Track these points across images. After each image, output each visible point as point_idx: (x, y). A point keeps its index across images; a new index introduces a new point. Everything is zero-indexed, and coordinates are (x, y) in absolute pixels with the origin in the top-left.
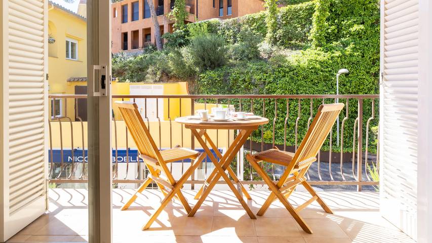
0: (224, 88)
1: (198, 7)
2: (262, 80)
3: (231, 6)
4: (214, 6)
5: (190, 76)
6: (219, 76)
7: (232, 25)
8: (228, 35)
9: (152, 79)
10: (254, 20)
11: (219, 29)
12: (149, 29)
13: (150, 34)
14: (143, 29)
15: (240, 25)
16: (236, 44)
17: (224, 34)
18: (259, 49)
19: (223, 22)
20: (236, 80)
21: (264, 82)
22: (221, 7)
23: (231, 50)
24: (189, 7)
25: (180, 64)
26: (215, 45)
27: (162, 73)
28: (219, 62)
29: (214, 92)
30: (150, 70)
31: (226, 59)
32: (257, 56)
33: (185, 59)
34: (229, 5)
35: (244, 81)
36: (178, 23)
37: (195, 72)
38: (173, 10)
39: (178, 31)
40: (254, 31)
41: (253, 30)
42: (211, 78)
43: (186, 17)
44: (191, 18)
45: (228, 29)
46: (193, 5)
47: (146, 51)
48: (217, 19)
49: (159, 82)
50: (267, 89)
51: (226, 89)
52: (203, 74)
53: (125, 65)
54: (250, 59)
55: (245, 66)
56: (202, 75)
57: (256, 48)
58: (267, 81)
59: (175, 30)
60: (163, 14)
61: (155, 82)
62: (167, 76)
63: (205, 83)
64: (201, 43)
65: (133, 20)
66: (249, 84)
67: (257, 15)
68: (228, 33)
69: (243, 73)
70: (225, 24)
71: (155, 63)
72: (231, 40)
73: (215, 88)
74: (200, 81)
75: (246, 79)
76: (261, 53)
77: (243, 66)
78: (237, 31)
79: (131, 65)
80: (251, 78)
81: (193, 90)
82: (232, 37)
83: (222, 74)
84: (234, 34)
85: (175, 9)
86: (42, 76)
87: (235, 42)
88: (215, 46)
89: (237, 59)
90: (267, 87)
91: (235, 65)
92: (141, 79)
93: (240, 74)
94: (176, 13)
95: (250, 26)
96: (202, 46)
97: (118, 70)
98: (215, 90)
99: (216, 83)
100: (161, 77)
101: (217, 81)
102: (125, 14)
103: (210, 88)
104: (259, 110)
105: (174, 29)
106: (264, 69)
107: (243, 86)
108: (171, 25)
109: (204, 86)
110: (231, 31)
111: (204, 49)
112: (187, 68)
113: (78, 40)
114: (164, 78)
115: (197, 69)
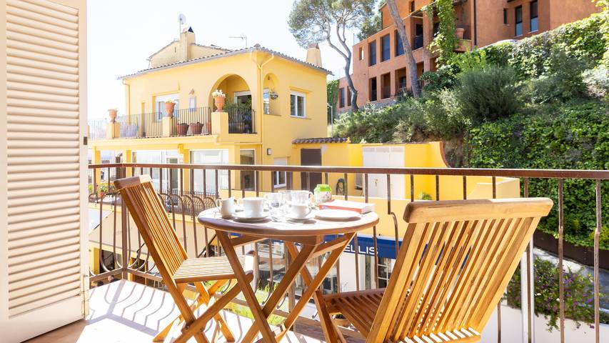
0: (513, 150)
1: (477, 27)
2: (589, 135)
3: (537, 17)
4: (505, 22)
5: (456, 132)
6: (504, 131)
7: (535, 46)
8: (526, 63)
9: (402, 138)
10: (577, 32)
11: (511, 56)
12: (404, 70)
13: (405, 77)
14: (396, 71)
15: (549, 45)
16: (542, 77)
17: (519, 63)
18: (586, 81)
19: (518, 45)
20: (535, 137)
21: (594, 140)
22: (517, 22)
23: (530, 86)
24: (462, 29)
25: (440, 115)
26: (499, 82)
27: (416, 130)
28: (505, 108)
29: (495, 156)
30: (399, 126)
31: (519, 102)
32: (581, 93)
33: (446, 108)
34: (533, 14)
35: (552, 137)
36: (444, 56)
37: (465, 126)
38: (436, 39)
39: (443, 67)
40: (577, 52)
41: (576, 49)
42: (490, 134)
43: (456, 45)
44: (466, 45)
45: (528, 55)
46: (469, 26)
47: (400, 99)
48: (509, 40)
49: (411, 141)
50: (598, 151)
51: (517, 151)
52: (477, 128)
53: (370, 120)
54: (565, 100)
55: (553, 111)
56: (474, 130)
57: (579, 80)
58: (599, 136)
59: (440, 66)
60: (422, 45)
61: (407, 141)
62: (421, 134)
63: (480, 142)
64: (471, 81)
65: (383, 60)
66: (562, 142)
67: (584, 23)
68: (526, 60)
69: (549, 124)
70: (521, 47)
71: (407, 116)
72: (532, 71)
73: (496, 150)
74: (471, 139)
75: (556, 134)
76: (590, 87)
77: (550, 112)
78: (543, 55)
79: (376, 120)
80: (564, 133)
81: (461, 154)
82: (534, 66)
83: (509, 128)
84: (538, 60)
85: (439, 37)
86: (78, 140)
87: (540, 73)
88: (497, 83)
89: (541, 101)
90: (598, 148)
91: (535, 111)
92: (388, 139)
93: (544, 126)
94: (441, 42)
95: (569, 44)
96: (474, 86)
97: (360, 127)
98: (497, 153)
99: (499, 143)
100: (414, 135)
101: (499, 139)
102: (373, 54)
103: (487, 151)
104: (583, 187)
105: (437, 66)
106: (594, 115)
107: (548, 147)
108: (433, 60)
109: (477, 147)
110: (533, 56)
111: (477, 90)
112: (450, 121)
113: (306, 93)
114: (419, 136)
115: (468, 122)
